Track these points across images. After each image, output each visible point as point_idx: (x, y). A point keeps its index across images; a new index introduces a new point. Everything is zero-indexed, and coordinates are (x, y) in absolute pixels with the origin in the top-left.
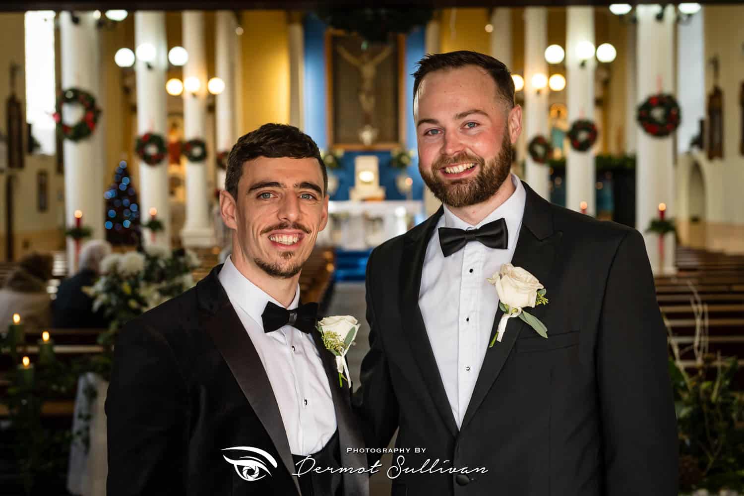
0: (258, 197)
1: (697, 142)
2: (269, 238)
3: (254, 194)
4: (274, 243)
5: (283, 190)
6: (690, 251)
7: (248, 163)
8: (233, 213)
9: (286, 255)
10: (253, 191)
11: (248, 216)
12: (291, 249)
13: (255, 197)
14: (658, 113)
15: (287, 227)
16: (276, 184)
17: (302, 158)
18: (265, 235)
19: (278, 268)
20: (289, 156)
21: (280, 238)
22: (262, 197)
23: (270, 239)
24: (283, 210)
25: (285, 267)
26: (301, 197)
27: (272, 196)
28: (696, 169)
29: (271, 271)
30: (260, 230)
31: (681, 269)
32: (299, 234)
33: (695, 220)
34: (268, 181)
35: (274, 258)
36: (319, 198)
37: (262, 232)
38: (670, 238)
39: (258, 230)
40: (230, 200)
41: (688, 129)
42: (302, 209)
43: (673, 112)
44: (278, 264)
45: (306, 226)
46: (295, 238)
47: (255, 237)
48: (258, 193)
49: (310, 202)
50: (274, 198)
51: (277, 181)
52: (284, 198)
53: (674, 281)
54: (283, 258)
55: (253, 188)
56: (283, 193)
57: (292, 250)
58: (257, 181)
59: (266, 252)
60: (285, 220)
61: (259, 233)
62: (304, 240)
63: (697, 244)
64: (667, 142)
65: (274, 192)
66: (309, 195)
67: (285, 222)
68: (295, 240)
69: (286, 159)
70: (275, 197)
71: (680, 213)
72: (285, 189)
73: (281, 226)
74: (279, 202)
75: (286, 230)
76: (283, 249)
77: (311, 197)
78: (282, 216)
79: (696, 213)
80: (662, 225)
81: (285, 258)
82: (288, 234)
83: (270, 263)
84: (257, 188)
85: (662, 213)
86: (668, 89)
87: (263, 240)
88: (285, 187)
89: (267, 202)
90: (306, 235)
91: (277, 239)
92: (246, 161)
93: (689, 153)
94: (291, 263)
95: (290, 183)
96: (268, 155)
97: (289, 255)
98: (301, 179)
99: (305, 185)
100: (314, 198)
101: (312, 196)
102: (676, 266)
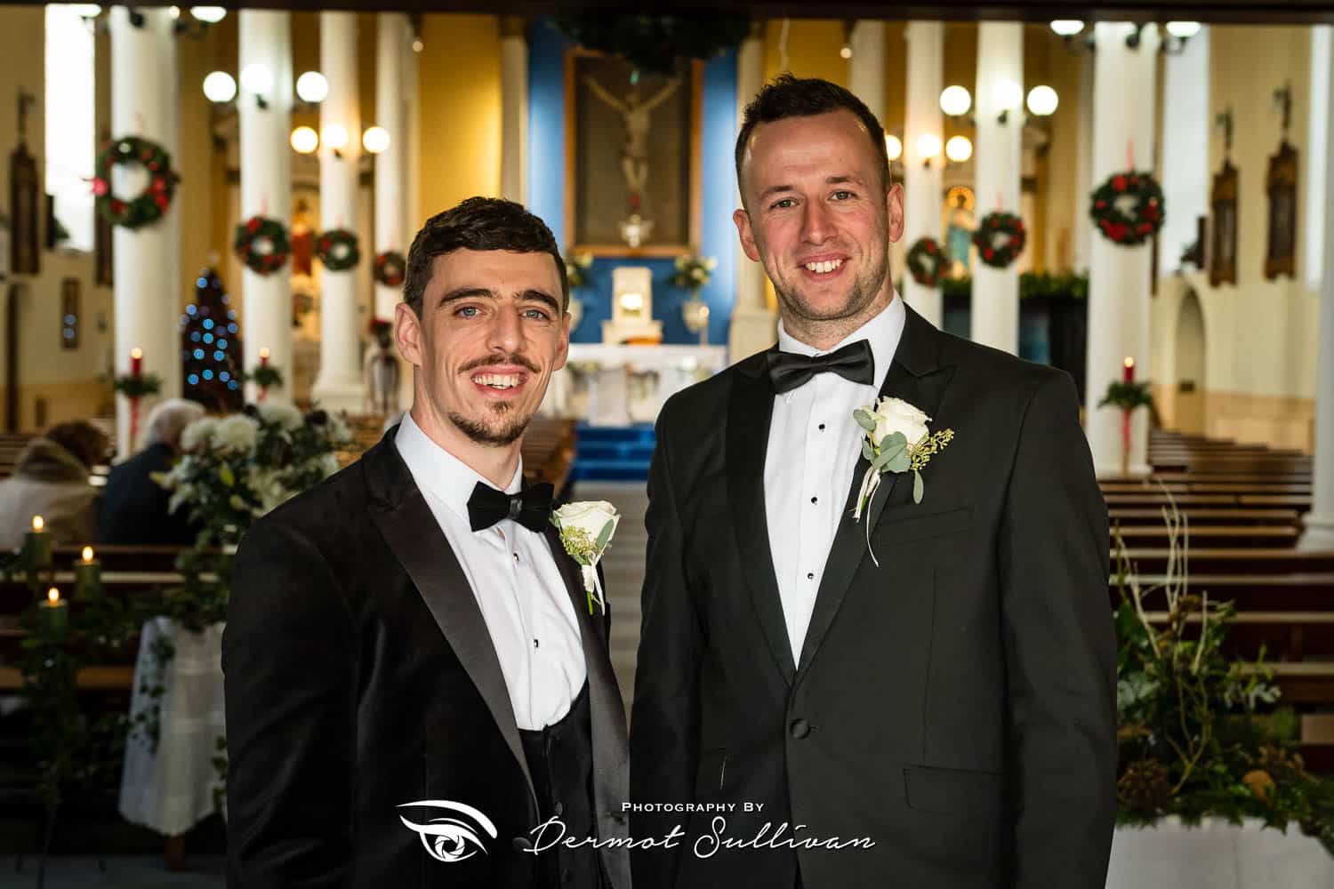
0: (456, 313)
1: (1194, 255)
2: (473, 377)
3: (449, 308)
4: (480, 387)
5: (495, 302)
6: (1177, 438)
7: (440, 258)
8: (415, 340)
9: (500, 407)
10: (447, 303)
11: (439, 344)
12: (507, 398)
13: (452, 311)
14: (1125, 204)
15: (501, 360)
16: (485, 292)
17: (527, 252)
18: (466, 375)
19: (486, 429)
20: (507, 248)
21: (490, 378)
22: (462, 313)
23: (474, 381)
24: (496, 334)
25: (497, 426)
26: (525, 314)
27: (478, 312)
28: (1191, 299)
29: (476, 434)
30: (458, 365)
31: (1158, 469)
32: (521, 373)
33: (1186, 387)
34: (471, 288)
35: (481, 412)
36: (554, 318)
37: (461, 369)
38: (1142, 414)
39: (454, 365)
40: (411, 318)
41: (1178, 232)
42: (528, 333)
43: (1153, 202)
44: (486, 420)
45: (533, 362)
46: (513, 380)
47: (451, 378)
48: (456, 307)
49: (537, 323)
50: (481, 315)
51: (487, 287)
52: (498, 316)
53: (1146, 487)
54: (494, 411)
55: (448, 298)
56: (496, 308)
57: (509, 400)
58: (455, 288)
59: (468, 401)
60: (497, 351)
61: (456, 370)
62: (527, 385)
63: (1188, 429)
64: (1143, 253)
65: (482, 306)
66: (538, 312)
67: (499, 354)
68: (514, 382)
69: (501, 253)
70: (483, 314)
71: (1162, 374)
72: (499, 301)
73: (492, 360)
74: (489, 322)
75: (499, 366)
76: (494, 397)
77: (540, 316)
78: (494, 343)
79: (1189, 376)
80: (1128, 394)
81: (498, 413)
82: (503, 373)
83: (473, 420)
84: (453, 299)
85: (1129, 372)
86: (1144, 165)
87: (463, 382)
88: (500, 297)
89: (468, 321)
90: (532, 375)
91: (484, 381)
92: (436, 255)
93: (1179, 273)
94: (507, 421)
95: (507, 292)
96: (472, 245)
97: (504, 408)
98: (525, 285)
99: (532, 294)
100: (546, 317)
101: (542, 313)
102: (1149, 462)
